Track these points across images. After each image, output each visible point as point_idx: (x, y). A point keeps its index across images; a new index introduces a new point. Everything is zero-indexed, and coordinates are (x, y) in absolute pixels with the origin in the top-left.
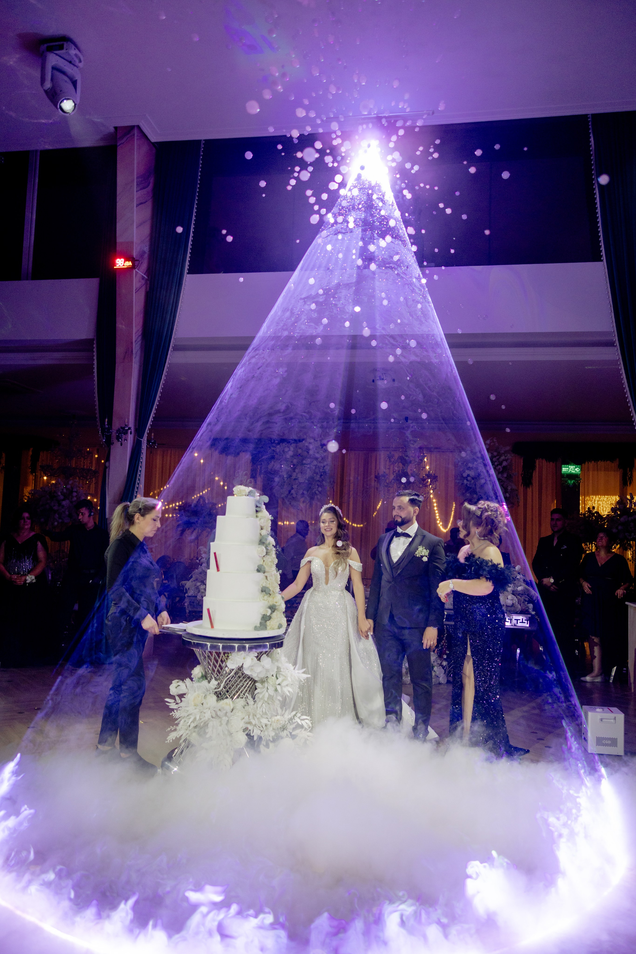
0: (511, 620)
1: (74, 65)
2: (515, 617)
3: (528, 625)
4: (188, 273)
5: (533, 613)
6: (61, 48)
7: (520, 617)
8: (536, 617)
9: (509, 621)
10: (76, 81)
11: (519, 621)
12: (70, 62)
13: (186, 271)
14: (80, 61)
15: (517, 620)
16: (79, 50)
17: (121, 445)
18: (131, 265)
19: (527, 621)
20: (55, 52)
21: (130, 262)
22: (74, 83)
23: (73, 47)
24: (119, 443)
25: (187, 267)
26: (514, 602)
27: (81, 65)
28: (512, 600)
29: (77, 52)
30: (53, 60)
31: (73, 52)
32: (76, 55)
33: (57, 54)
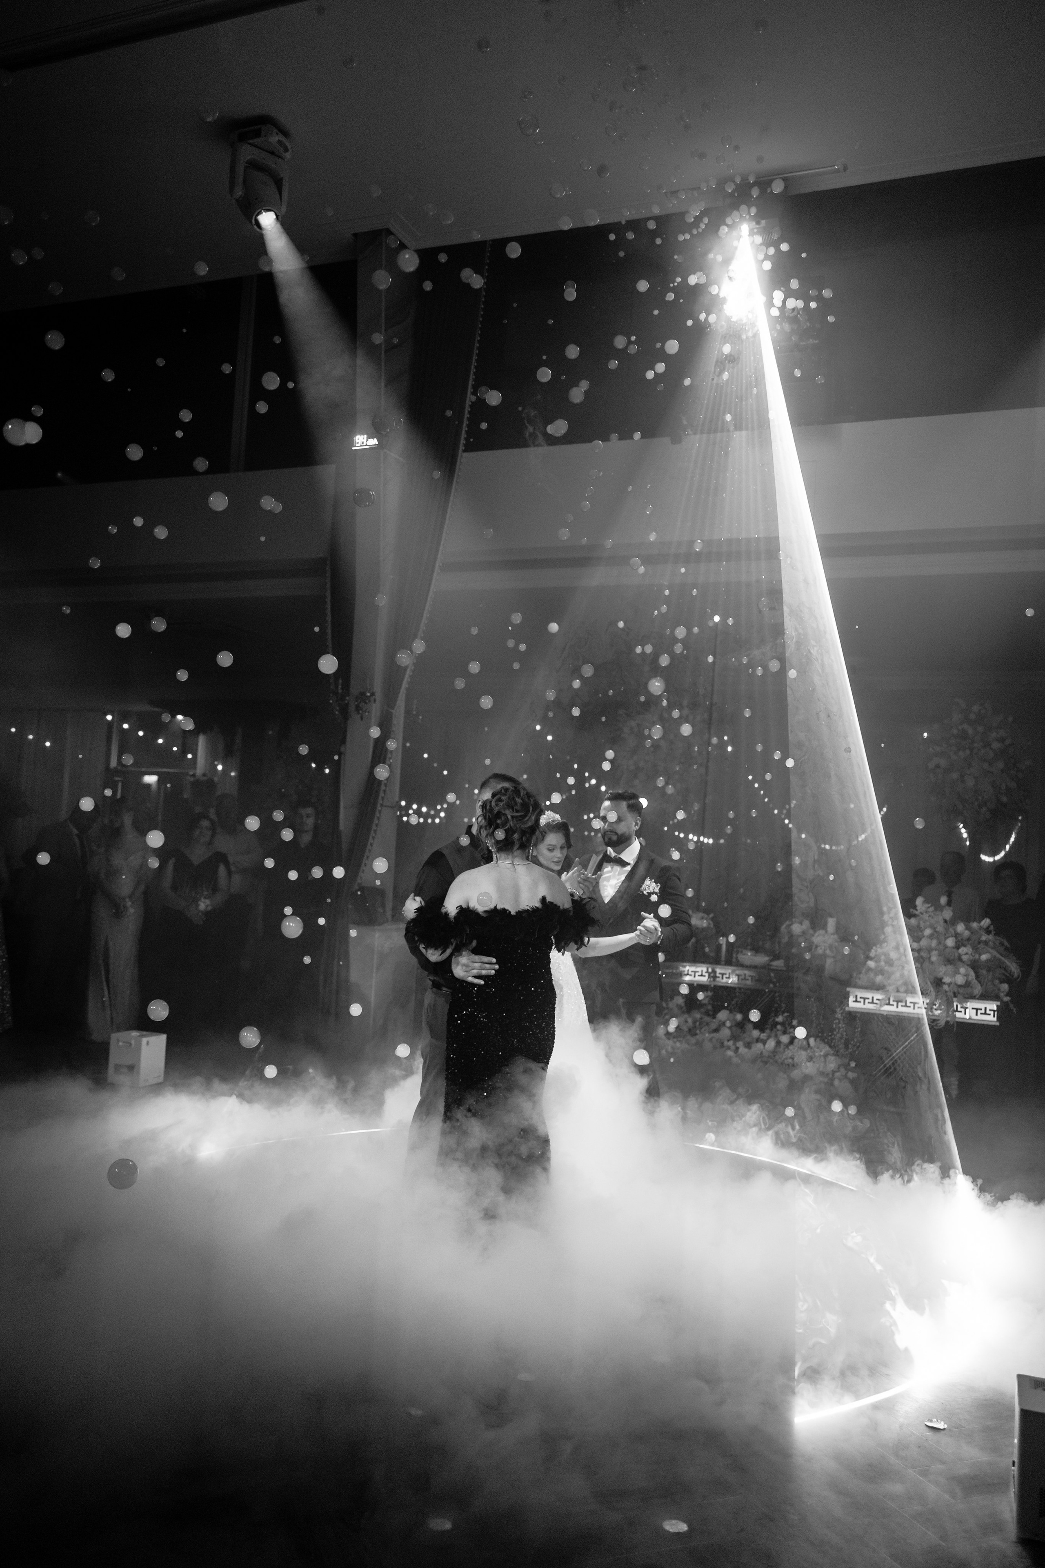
0: (966, 1009)
1: (279, 157)
2: (970, 1005)
3: (995, 1019)
4: (464, 451)
5: (1007, 999)
6: (258, 134)
7: (981, 1005)
8: (1011, 1006)
9: (963, 1010)
10: (281, 179)
11: (979, 1012)
12: (272, 153)
13: (461, 447)
14: (286, 150)
15: (977, 1010)
16: (286, 134)
17: (362, 718)
18: (377, 443)
19: (994, 1011)
20: (251, 141)
21: (375, 439)
22: (279, 184)
23: (275, 130)
24: (359, 716)
25: (462, 442)
26: (970, 979)
27: (288, 156)
28: (966, 975)
29: (281, 137)
30: (247, 152)
31: (275, 138)
32: (279, 142)
33: (251, 144)
